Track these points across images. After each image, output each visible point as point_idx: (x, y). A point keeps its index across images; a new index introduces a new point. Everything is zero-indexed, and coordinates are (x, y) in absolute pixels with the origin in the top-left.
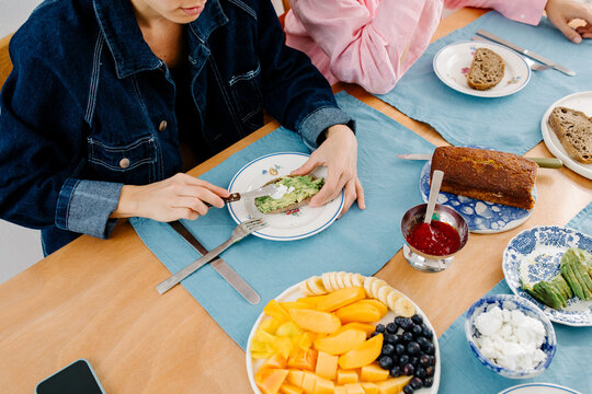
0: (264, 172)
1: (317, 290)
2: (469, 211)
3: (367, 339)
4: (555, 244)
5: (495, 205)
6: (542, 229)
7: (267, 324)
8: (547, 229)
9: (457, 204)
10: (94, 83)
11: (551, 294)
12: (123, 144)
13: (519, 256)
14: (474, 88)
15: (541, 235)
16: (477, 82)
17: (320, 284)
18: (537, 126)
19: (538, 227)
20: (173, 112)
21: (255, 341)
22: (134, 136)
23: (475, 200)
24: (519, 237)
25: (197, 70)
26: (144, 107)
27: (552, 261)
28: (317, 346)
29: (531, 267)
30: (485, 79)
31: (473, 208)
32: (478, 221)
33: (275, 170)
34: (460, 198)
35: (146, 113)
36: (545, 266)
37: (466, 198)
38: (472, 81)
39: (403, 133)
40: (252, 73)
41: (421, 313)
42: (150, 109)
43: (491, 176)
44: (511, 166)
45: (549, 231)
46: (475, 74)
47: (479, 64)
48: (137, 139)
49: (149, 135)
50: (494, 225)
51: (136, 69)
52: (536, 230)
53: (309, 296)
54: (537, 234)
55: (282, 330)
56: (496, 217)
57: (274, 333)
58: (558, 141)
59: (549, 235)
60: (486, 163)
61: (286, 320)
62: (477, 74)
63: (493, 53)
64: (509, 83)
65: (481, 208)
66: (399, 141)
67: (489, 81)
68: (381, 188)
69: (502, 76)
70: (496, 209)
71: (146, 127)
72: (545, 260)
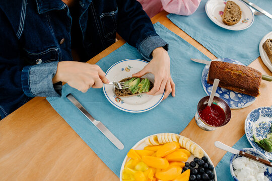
0: (123, 69)
1: (155, 143)
2: (227, 96)
3: (182, 172)
4: (268, 116)
5: (239, 93)
6: (263, 108)
7: (130, 163)
8: (265, 108)
9: (221, 92)
10: (23, 16)
11: (269, 146)
12: (38, 51)
13: (252, 123)
14: (226, 24)
15: (262, 112)
16: (228, 21)
17: (156, 140)
18: (257, 48)
19: (261, 107)
20: (69, 33)
21: (124, 173)
22: (46, 47)
23: (229, 91)
24: (252, 113)
25: (84, 10)
26: (52, 31)
27: (267, 126)
28: (157, 176)
29: (257, 129)
30: (232, 19)
31: (229, 95)
32: (232, 103)
33: (128, 69)
34: (222, 89)
35: (53, 34)
36: (263, 128)
37: (225, 89)
38: (226, 21)
39: (191, 49)
40: (113, 13)
41: (206, 155)
42: (55, 32)
43: (240, 80)
44: (250, 75)
45: (266, 109)
46: (227, 16)
47: (229, 10)
48: (47, 48)
49: (55, 47)
50: (239, 105)
51: (50, 9)
52: (260, 109)
53: (150, 146)
54: (260, 111)
55: (138, 167)
56: (240, 100)
57: (133, 168)
58: (268, 57)
59: (266, 112)
60: (237, 73)
61: (140, 161)
62: (228, 17)
63: (235, 4)
64: (243, 22)
65: (232, 95)
66: (190, 53)
67: (234, 21)
68: (182, 81)
69: (240, 18)
70: (240, 96)
71: (53, 42)
72: (263, 125)
